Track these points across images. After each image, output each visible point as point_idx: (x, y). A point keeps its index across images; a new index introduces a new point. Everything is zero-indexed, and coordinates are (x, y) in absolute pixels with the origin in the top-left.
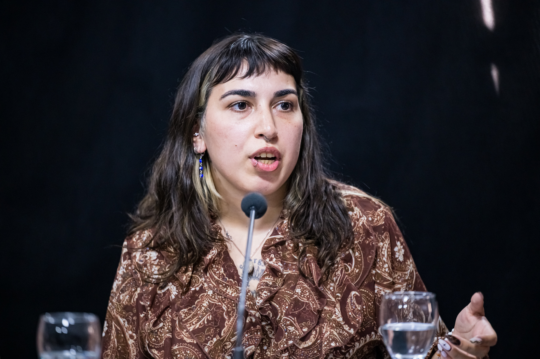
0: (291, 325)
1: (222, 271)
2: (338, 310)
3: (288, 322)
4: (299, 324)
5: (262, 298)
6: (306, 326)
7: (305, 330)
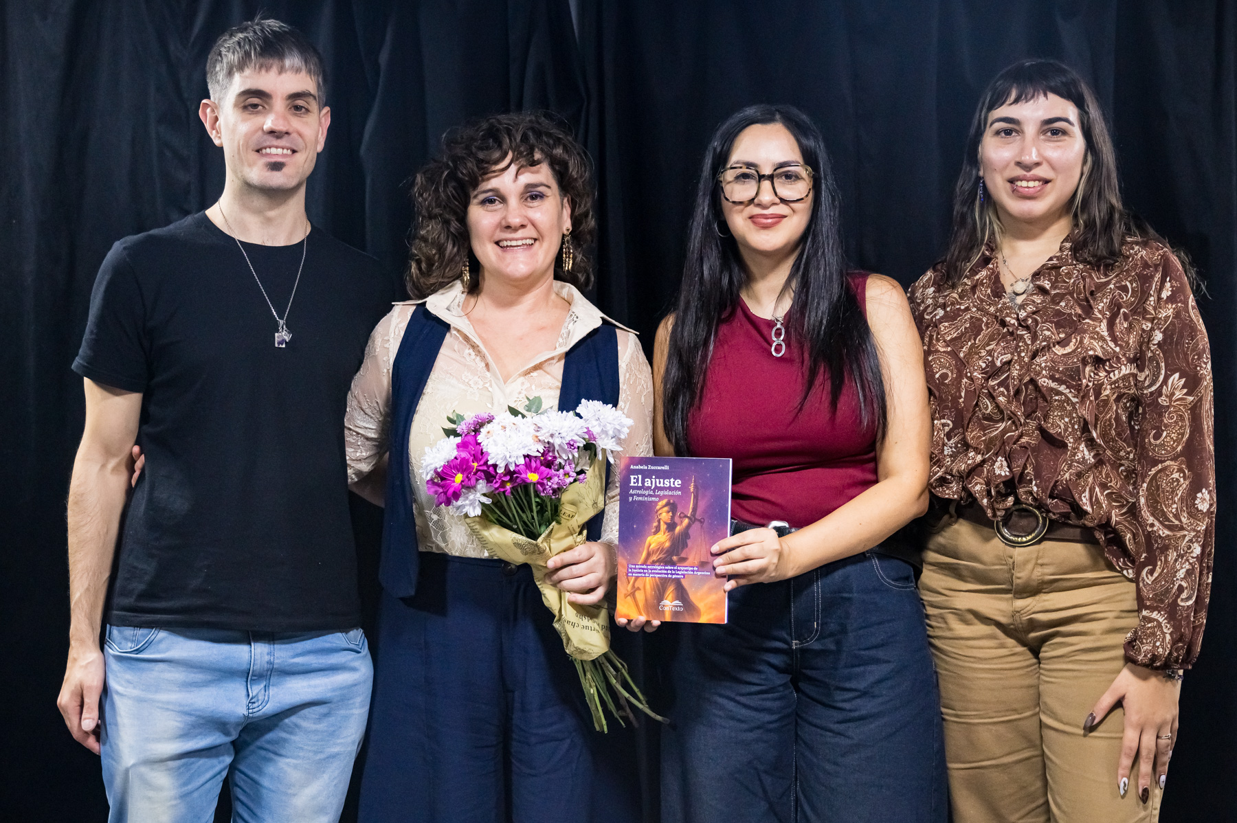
0: (1048, 329)
1: (989, 291)
2: (1104, 325)
3: (1044, 328)
4: (1056, 330)
5: (1026, 311)
6: (1063, 332)
7: (1062, 336)
